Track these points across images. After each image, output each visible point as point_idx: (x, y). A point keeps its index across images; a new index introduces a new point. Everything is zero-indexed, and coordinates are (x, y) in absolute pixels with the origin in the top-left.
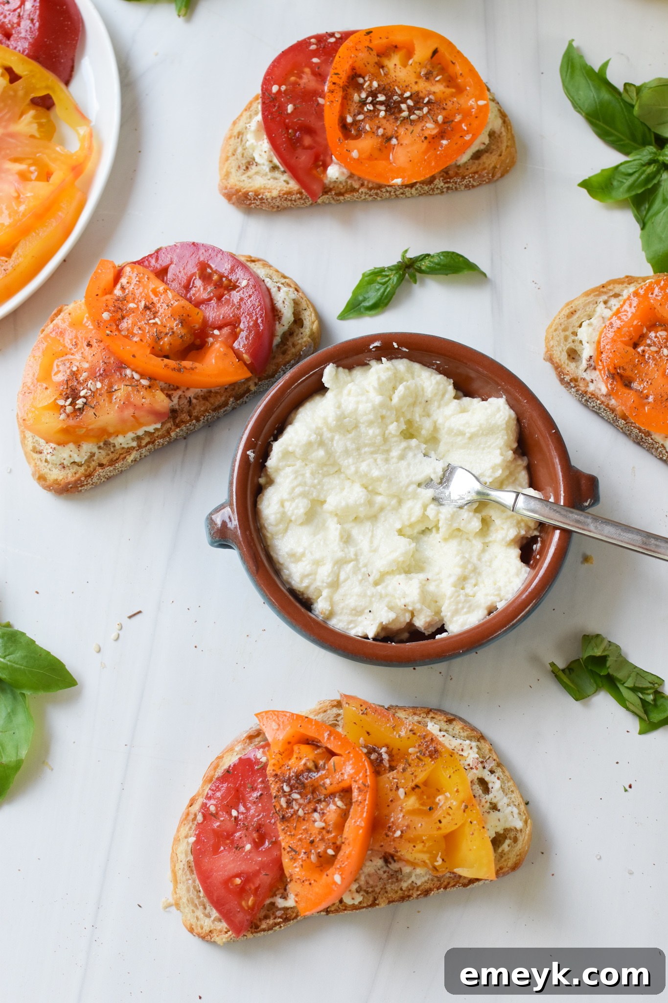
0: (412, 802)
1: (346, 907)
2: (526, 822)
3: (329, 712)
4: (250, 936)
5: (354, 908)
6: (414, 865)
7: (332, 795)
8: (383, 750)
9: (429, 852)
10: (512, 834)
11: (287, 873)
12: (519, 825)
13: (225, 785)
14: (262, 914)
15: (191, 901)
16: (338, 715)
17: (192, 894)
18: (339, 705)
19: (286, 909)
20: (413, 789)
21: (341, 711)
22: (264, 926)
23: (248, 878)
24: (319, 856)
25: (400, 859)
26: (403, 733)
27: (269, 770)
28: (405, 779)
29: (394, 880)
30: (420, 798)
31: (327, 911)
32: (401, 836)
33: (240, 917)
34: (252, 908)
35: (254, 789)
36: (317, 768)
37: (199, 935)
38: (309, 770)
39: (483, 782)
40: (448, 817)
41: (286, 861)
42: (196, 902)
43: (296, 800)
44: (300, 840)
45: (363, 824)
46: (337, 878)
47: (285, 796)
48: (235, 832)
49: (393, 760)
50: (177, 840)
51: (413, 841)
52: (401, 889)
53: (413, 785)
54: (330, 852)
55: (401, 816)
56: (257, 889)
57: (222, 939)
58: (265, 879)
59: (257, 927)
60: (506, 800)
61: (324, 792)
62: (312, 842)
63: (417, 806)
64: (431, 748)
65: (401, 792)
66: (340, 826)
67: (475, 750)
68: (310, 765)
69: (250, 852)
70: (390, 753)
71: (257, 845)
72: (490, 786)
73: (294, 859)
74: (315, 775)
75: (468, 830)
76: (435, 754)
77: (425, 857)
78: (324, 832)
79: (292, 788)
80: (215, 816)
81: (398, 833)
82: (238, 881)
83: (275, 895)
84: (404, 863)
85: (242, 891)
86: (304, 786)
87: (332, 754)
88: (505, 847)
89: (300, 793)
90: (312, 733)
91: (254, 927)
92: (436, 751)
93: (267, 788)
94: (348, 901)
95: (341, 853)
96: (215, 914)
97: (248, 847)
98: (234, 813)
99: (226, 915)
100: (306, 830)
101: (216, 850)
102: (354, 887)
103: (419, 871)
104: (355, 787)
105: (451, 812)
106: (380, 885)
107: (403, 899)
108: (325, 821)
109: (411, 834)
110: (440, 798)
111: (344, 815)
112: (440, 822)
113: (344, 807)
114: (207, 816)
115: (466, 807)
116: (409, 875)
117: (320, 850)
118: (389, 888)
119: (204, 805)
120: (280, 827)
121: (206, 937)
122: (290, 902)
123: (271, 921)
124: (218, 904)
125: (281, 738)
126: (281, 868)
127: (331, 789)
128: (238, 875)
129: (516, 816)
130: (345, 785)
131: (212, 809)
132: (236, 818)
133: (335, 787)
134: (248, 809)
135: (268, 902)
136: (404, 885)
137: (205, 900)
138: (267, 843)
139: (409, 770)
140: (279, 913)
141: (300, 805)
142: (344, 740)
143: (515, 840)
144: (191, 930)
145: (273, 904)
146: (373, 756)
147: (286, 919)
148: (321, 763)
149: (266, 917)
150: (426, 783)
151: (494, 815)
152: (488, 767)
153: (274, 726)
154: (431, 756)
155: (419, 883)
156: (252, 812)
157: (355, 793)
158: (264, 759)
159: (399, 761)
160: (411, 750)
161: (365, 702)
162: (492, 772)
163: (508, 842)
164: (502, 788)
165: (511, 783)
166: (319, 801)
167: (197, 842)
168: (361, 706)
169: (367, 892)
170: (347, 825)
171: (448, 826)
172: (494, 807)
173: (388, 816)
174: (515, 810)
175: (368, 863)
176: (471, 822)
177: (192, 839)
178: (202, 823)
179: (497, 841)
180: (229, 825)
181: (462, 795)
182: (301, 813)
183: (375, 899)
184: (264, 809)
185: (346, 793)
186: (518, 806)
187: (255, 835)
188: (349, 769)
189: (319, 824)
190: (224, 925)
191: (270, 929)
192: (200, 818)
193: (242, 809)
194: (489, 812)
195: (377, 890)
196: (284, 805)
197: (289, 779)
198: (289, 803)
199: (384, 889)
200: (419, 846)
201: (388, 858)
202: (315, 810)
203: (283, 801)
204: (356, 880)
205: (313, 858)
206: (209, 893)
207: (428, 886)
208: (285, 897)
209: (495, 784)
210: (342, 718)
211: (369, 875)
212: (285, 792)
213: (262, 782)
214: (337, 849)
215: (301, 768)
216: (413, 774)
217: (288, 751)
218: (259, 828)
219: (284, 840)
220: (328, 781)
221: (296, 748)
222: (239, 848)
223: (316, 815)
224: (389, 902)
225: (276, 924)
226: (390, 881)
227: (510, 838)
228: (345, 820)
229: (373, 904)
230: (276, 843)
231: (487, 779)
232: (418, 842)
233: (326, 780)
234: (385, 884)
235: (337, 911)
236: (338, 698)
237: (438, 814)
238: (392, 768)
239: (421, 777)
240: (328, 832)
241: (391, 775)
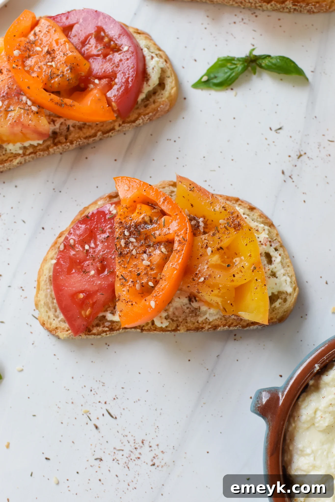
0: (215, 259)
1: (156, 329)
2: (295, 289)
3: (167, 188)
4: (84, 336)
5: (162, 330)
6: (210, 305)
7: (159, 243)
8: (201, 220)
9: (222, 297)
10: (283, 296)
11: (117, 295)
12: (289, 290)
13: (83, 226)
14: (96, 322)
15: (46, 304)
16: (173, 192)
17: (49, 300)
18: (174, 185)
19: (112, 322)
20: (218, 249)
21: (175, 189)
22: (95, 331)
23: (89, 295)
24: (142, 285)
25: (201, 300)
26: (217, 208)
27: (117, 219)
28: (213, 241)
29: (194, 315)
30: (222, 257)
31: (142, 328)
32: (204, 282)
33: (79, 322)
34: (88, 317)
35: (103, 232)
36: (151, 222)
37: (47, 329)
38: (146, 223)
39: (268, 256)
40: (240, 273)
41: (117, 285)
42: (51, 305)
43: (132, 242)
44: (130, 272)
45: (178, 267)
46: (153, 304)
47: (125, 239)
48: (86, 260)
49: (207, 228)
50: (45, 260)
51: (212, 287)
52: (198, 322)
53: (219, 247)
54: (151, 284)
55: (206, 267)
56: (94, 303)
57: (63, 335)
58: (100, 297)
59: (90, 331)
60: (282, 271)
61: (154, 240)
62: (139, 275)
63: (219, 262)
64: (236, 222)
65: (209, 250)
66: (161, 266)
67: (267, 232)
68: (147, 219)
69: (93, 276)
70: (205, 223)
71: (99, 272)
72: (273, 259)
73: (123, 285)
74: (150, 227)
75: (253, 285)
76: (238, 227)
77: (219, 300)
78: (149, 269)
79: (131, 233)
80: (73, 247)
81: (202, 279)
82: (81, 296)
83: (106, 311)
84: (203, 303)
85: (82, 304)
86: (140, 233)
87: (163, 213)
88: (277, 304)
89: (136, 238)
90: (152, 196)
91: (88, 331)
92: (239, 225)
93: (113, 232)
94: (158, 324)
95: (159, 286)
96: (62, 316)
97: (92, 272)
98: (87, 247)
99: (69, 319)
100: (136, 266)
101: (69, 272)
102: (164, 314)
103: (212, 311)
104: (177, 239)
105: (243, 270)
106: (183, 316)
107: (197, 329)
108: (150, 261)
109: (211, 281)
110: (237, 260)
111: (166, 259)
112: (234, 276)
113: (167, 253)
114: (68, 246)
115: (255, 268)
116: (205, 313)
117: (144, 281)
118: (189, 319)
119: (66, 238)
120: (117, 260)
121: (53, 332)
122: (116, 318)
123: (100, 329)
124: (65, 310)
125: (129, 196)
126: (113, 291)
127: (159, 239)
128: (82, 292)
129: (288, 283)
130: (170, 237)
131: (72, 242)
132: (87, 251)
133: (163, 238)
134: (96, 246)
135: (101, 314)
136: (200, 319)
137: (57, 306)
138: (106, 273)
139: (217, 235)
140: (107, 324)
141: (135, 247)
142: (175, 206)
143: (285, 300)
144: (43, 324)
145: (104, 317)
146: (193, 223)
147: (112, 329)
148: (155, 219)
149: (98, 325)
150: (228, 248)
151: (273, 280)
152: (274, 245)
153: (126, 188)
154: (235, 228)
155: (211, 320)
156: (99, 248)
157: (176, 245)
158: (114, 212)
159: (211, 229)
160: (221, 221)
161: (193, 183)
162: (276, 250)
163: (279, 301)
164: (281, 262)
165: (288, 260)
166: (149, 246)
167: (57, 264)
168: (190, 185)
169: (173, 320)
170: (166, 266)
171: (239, 280)
172: (274, 275)
173: (196, 266)
174: (288, 279)
175: (177, 299)
176: (257, 280)
177: (54, 261)
178: (63, 251)
179: (273, 298)
180: (81, 256)
181: (253, 260)
182: (134, 252)
183: (178, 326)
184: (108, 247)
185: (170, 243)
186: (291, 277)
187: (98, 264)
188: (174, 226)
189: (146, 263)
190: (66, 325)
191: (99, 334)
192: (62, 247)
193: (93, 245)
194: (269, 278)
195: (180, 320)
196: (123, 245)
197: (130, 227)
198: (127, 244)
199: (185, 319)
200: (216, 292)
201: (192, 298)
202: (145, 252)
203: (123, 242)
204: (166, 310)
205: (138, 286)
206: (59, 302)
207: (217, 323)
208: (113, 313)
209: (277, 258)
210: (175, 195)
211: (176, 308)
212: (125, 236)
213: (111, 228)
214: (156, 282)
215: (140, 220)
216: (219, 238)
217: (132, 208)
218: (102, 261)
219: (119, 270)
220: (157, 233)
221: (138, 206)
222: (86, 272)
223: (145, 256)
224: (188, 330)
225: (104, 332)
226: (191, 315)
227: (282, 299)
228: (165, 263)
229: (176, 330)
230: (112, 273)
231: (272, 254)
232: (215, 288)
233: (156, 232)
234: (186, 317)
235: (149, 330)
236: (175, 180)
237: (234, 270)
238: (205, 233)
239: (225, 242)
240: (152, 269)
241: (203, 237)
